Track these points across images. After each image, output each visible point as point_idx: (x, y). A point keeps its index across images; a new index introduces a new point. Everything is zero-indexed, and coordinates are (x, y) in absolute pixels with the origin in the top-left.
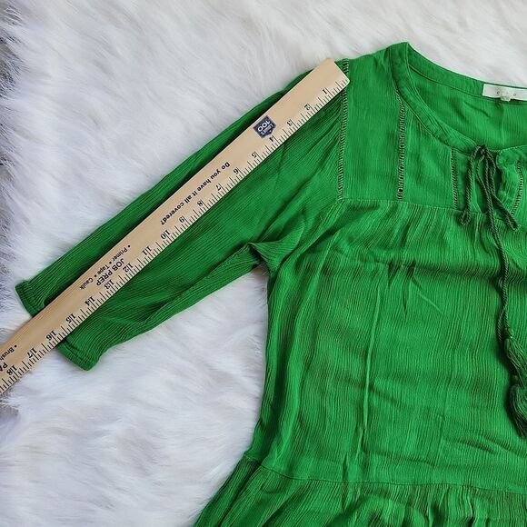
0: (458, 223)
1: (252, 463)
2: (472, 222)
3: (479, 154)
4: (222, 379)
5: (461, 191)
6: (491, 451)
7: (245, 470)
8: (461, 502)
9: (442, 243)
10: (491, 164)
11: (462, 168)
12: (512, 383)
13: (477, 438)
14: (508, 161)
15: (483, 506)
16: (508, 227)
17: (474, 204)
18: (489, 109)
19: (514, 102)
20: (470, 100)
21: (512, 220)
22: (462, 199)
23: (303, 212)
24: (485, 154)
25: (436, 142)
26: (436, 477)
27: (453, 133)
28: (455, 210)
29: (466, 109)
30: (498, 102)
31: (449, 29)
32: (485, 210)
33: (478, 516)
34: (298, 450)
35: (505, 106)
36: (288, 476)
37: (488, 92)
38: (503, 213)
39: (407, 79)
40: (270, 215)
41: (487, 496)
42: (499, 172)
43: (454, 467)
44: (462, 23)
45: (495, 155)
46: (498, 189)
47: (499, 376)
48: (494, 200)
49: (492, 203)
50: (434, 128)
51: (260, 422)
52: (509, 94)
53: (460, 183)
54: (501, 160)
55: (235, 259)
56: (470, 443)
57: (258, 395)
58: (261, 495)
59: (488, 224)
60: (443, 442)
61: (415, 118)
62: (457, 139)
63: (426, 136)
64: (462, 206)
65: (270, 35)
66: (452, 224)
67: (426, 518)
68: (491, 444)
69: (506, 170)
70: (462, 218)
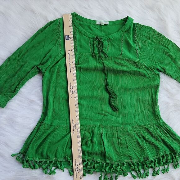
0: (92, 57)
1: (41, 122)
2: (96, 56)
3: (96, 39)
4: (32, 102)
5: (92, 49)
6: (106, 116)
7: (39, 124)
8: (99, 129)
9: (88, 62)
10: (100, 41)
11: (92, 43)
12: (110, 97)
13: (102, 112)
14: (105, 40)
15: (105, 130)
16: (106, 57)
17: (96, 51)
18: (99, 27)
19: (105, 25)
20: (93, 26)
21: (106, 55)
22: (93, 51)
23: (51, 57)
24: (98, 38)
25: (85, 37)
26: (92, 123)
27: (89, 34)
28: (91, 54)
29: (92, 28)
30: (101, 25)
31: (86, 8)
32: (99, 53)
33: (104, 133)
34: (53, 119)
35: (102, 26)
36: (51, 126)
37: (98, 23)
38: (104, 53)
39: (76, 22)
40: (42, 58)
41: (106, 127)
42: (102, 43)
43: (97, 120)
44: (89, 6)
45: (101, 39)
46: (102, 47)
47: (106, 95)
48: (101, 50)
49: (101, 51)
50: (84, 33)
51: (43, 112)
52: (103, 23)
53: (92, 47)
54: (102, 40)
55: (33, 70)
56: (100, 114)
57: (42, 105)
58: (44, 131)
59: (100, 56)
60: (93, 114)
61: (79, 31)
62: (90, 36)
63: (82, 35)
64: (93, 52)
65: (39, 14)
66: (91, 57)
67: (90, 134)
68: (106, 113)
69: (104, 42)
70: (93, 56)
